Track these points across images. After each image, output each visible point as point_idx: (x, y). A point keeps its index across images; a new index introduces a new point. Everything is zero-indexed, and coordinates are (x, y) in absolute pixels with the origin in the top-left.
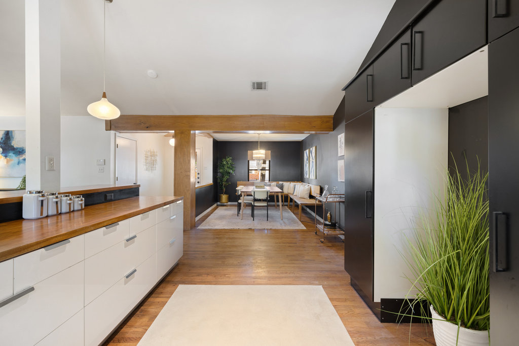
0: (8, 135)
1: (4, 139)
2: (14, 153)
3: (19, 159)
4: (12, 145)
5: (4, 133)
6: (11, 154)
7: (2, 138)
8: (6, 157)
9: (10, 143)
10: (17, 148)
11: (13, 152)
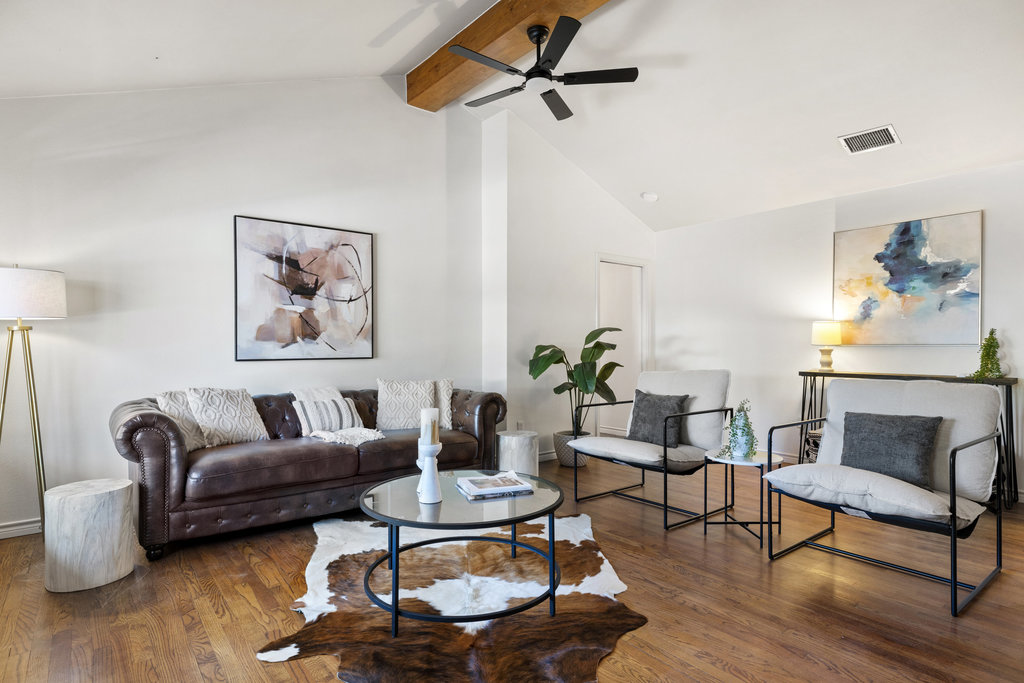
0: (907, 235)
1: (894, 246)
2: (925, 281)
3: (944, 295)
4: (921, 257)
5: (896, 232)
6: (917, 283)
7: (888, 245)
8: (900, 291)
9: (915, 255)
10: (937, 266)
11: (924, 277)
